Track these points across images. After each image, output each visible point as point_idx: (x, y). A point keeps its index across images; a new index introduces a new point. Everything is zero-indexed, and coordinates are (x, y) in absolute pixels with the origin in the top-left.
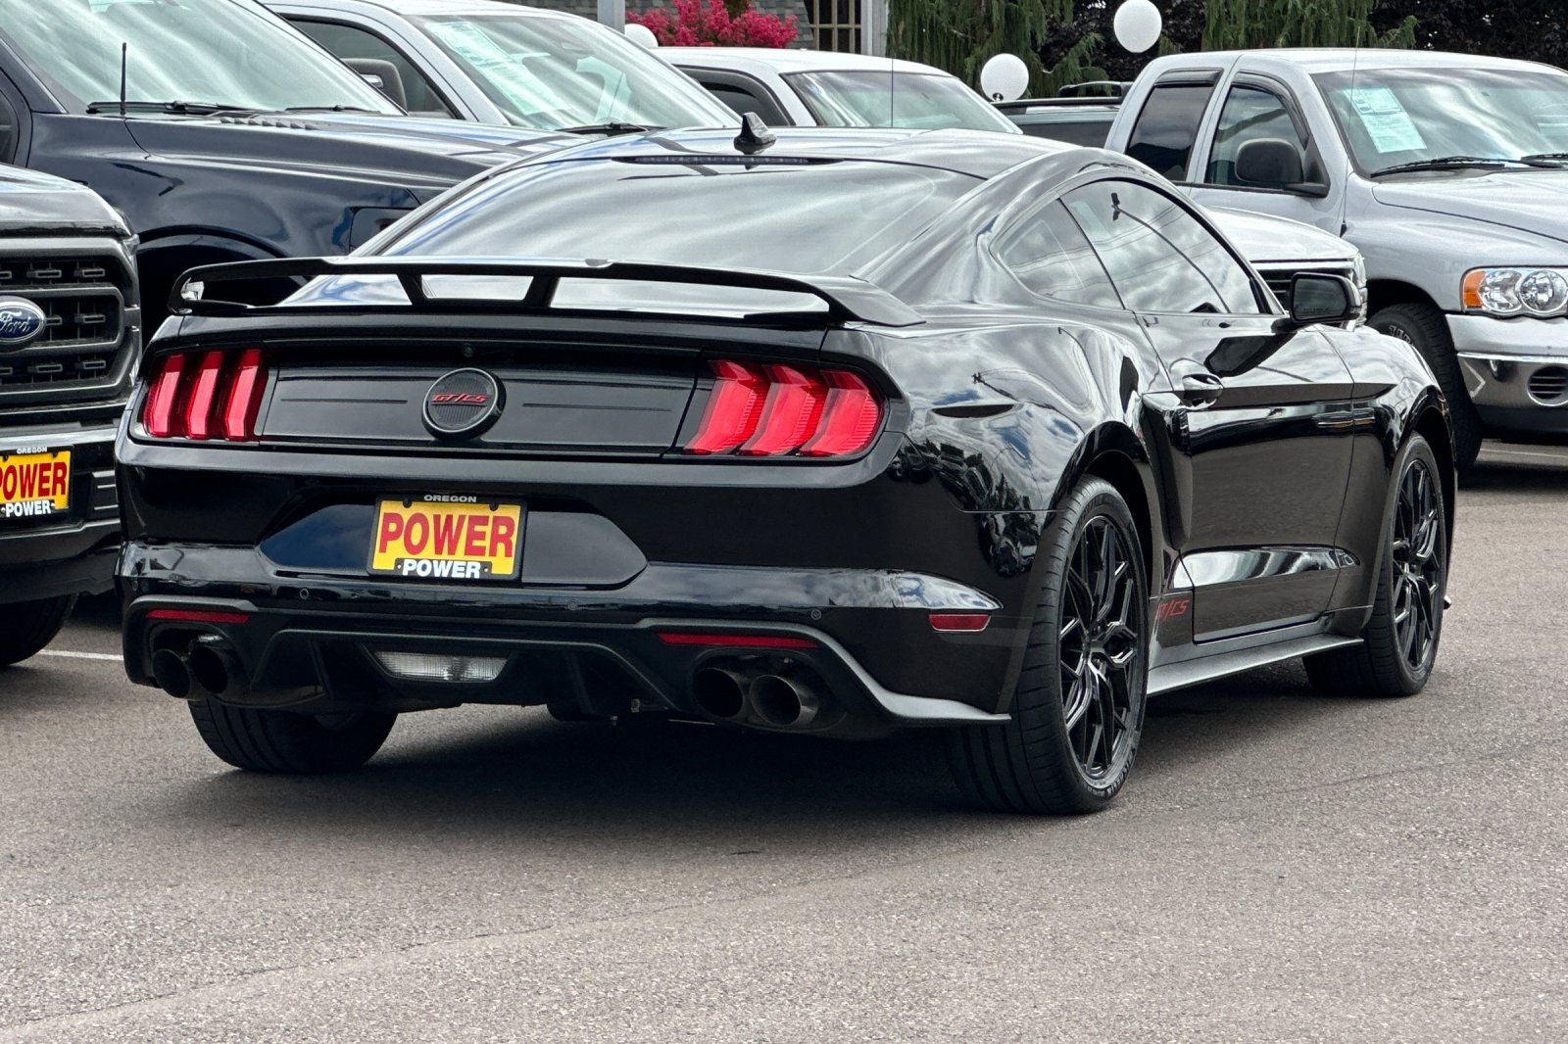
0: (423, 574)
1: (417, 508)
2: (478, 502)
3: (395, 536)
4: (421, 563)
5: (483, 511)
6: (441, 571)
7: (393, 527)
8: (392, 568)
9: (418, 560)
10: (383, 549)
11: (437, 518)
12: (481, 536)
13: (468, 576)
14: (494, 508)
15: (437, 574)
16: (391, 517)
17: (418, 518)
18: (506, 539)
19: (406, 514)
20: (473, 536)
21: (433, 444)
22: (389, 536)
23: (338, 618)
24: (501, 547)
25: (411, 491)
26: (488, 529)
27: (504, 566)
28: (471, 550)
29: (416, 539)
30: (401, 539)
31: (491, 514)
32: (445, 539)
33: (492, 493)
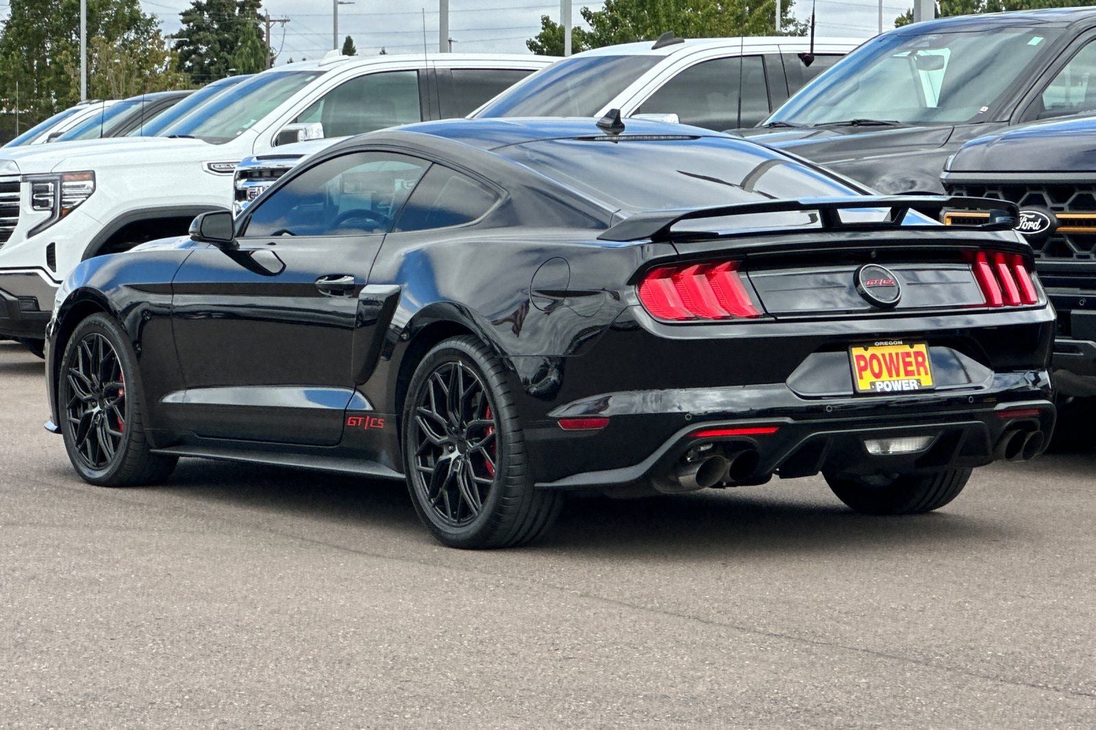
0: (888, 390)
1: (871, 351)
2: (904, 344)
3: (864, 368)
4: (885, 383)
5: (907, 348)
6: (897, 387)
7: (862, 364)
8: (869, 388)
9: (883, 382)
10: (861, 378)
11: (883, 355)
12: (910, 364)
13: (912, 389)
14: (912, 347)
15: (896, 389)
16: (860, 357)
17: (873, 356)
18: (923, 364)
19: (867, 354)
20: (907, 364)
21: (870, 311)
22: (862, 369)
23: (849, 422)
24: (922, 369)
25: (867, 340)
26: (912, 359)
27: (927, 382)
28: (908, 373)
29: (876, 370)
30: (869, 370)
31: (912, 351)
32: (893, 369)
33: (909, 338)
